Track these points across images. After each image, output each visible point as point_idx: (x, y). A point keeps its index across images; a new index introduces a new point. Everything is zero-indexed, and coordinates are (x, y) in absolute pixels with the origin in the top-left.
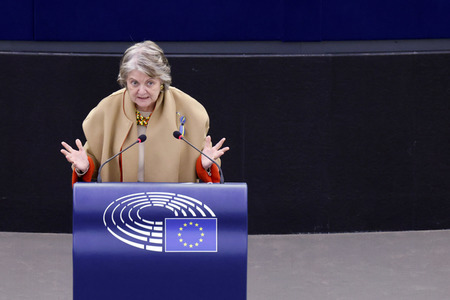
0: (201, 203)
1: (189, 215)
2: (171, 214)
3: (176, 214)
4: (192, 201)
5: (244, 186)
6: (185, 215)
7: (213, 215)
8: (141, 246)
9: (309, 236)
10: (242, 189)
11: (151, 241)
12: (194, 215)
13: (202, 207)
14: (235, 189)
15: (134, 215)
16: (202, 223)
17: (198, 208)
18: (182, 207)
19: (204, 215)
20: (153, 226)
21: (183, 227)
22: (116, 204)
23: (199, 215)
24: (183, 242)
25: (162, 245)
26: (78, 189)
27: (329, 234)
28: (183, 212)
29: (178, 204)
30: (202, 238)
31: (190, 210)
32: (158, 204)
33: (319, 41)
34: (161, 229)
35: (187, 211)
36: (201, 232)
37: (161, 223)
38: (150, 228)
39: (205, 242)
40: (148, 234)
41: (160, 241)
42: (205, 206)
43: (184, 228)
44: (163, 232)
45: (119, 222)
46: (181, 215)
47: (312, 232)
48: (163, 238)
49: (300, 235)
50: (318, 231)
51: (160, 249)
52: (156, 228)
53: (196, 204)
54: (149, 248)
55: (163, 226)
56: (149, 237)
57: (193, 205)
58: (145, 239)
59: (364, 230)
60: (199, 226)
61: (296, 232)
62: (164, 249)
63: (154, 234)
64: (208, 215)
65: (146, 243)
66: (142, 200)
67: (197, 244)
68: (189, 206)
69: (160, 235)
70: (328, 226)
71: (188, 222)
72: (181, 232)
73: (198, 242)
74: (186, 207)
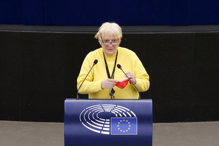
0: (129, 110)
1: (123, 116)
2: (114, 116)
3: (117, 116)
4: (124, 109)
5: (150, 101)
6: (121, 116)
7: (135, 116)
8: (99, 132)
9: (183, 123)
10: (150, 103)
11: (104, 129)
12: (126, 116)
13: (130, 112)
14: (146, 102)
15: (95, 116)
16: (129, 120)
17: (127, 112)
18: (119, 112)
19: (130, 116)
20: (105, 121)
22: (86, 110)
23: (128, 116)
24: (120, 129)
25: (110, 131)
26: (67, 103)
27: (193, 123)
28: (120, 114)
29: (117, 110)
30: (130, 127)
31: (123, 113)
32: (108, 110)
33: (188, 25)
34: (109, 123)
35: (122, 114)
36: (129, 124)
37: (109, 120)
38: (104, 122)
39: (131, 130)
40: (102, 125)
41: (108, 129)
42: (131, 112)
43: (121, 123)
44: (110, 124)
45: (88, 120)
46: (119, 116)
47: (185, 121)
48: (110, 128)
49: (179, 123)
50: (188, 121)
51: (108, 133)
52: (106, 123)
53: (127, 110)
54: (103, 133)
55: (110, 121)
56: (103, 127)
57: (125, 111)
58: (101, 128)
59: (211, 121)
60: (128, 122)
61: (177, 121)
62: (110, 133)
63: (105, 126)
64: (133, 116)
65: (101, 130)
66: (99, 109)
67: (127, 131)
68: (123, 111)
69: (109, 126)
70: (193, 118)
71: (122, 119)
72: (119, 124)
73: (128, 129)
74: (121, 112)
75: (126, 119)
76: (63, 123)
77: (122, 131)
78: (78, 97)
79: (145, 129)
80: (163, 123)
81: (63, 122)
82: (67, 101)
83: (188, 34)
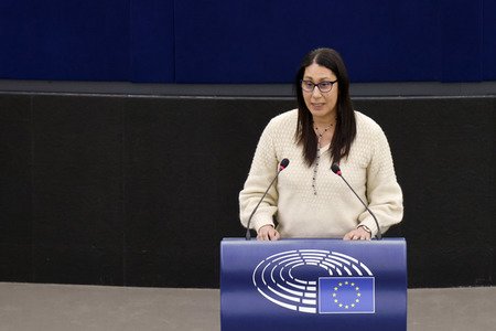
0: (357, 262)
1: (345, 274)
2: (325, 273)
3: (331, 273)
4: (348, 259)
5: (402, 242)
6: (340, 274)
7: (370, 274)
8: (294, 308)
9: (470, 289)
10: (400, 246)
11: (304, 301)
12: (350, 274)
13: (358, 266)
15: (285, 274)
16: (358, 283)
17: (354, 267)
19: (360, 274)
20: (306, 286)
21: (338, 286)
22: (267, 262)
23: (355, 273)
24: (339, 303)
25: (316, 306)
26: (225, 246)
27: (491, 287)
28: (338, 270)
29: (332, 261)
30: (359, 298)
31: (345, 268)
32: (312, 262)
33: (479, 81)
34: (314, 289)
35: (342, 270)
36: (357, 292)
37: (314, 283)
38: (303, 288)
39: (362, 303)
40: (301, 294)
41: (314, 302)
42: (362, 265)
43: (339, 288)
44: (317, 292)
46: (335, 274)
47: (473, 285)
48: (317, 299)
49: (461, 289)
50: (479, 285)
51: (313, 310)
52: (309, 288)
53: (352, 262)
54: (302, 309)
55: (317, 286)
57: (349, 263)
58: (298, 300)
60: (356, 286)
61: (456, 285)
62: (317, 311)
63: (307, 295)
64: (365, 273)
65: (298, 304)
66: (294, 259)
67: (353, 305)
68: (344, 264)
69: (314, 295)
70: (490, 278)
71: (343, 281)
72: (335, 292)
73: (354, 302)
74: (341, 265)
75: (350, 281)
76: (219, 290)
77: (344, 306)
78: (248, 234)
79: (392, 301)
80: (427, 289)
81: (218, 287)
82: (225, 243)
83: (480, 100)
